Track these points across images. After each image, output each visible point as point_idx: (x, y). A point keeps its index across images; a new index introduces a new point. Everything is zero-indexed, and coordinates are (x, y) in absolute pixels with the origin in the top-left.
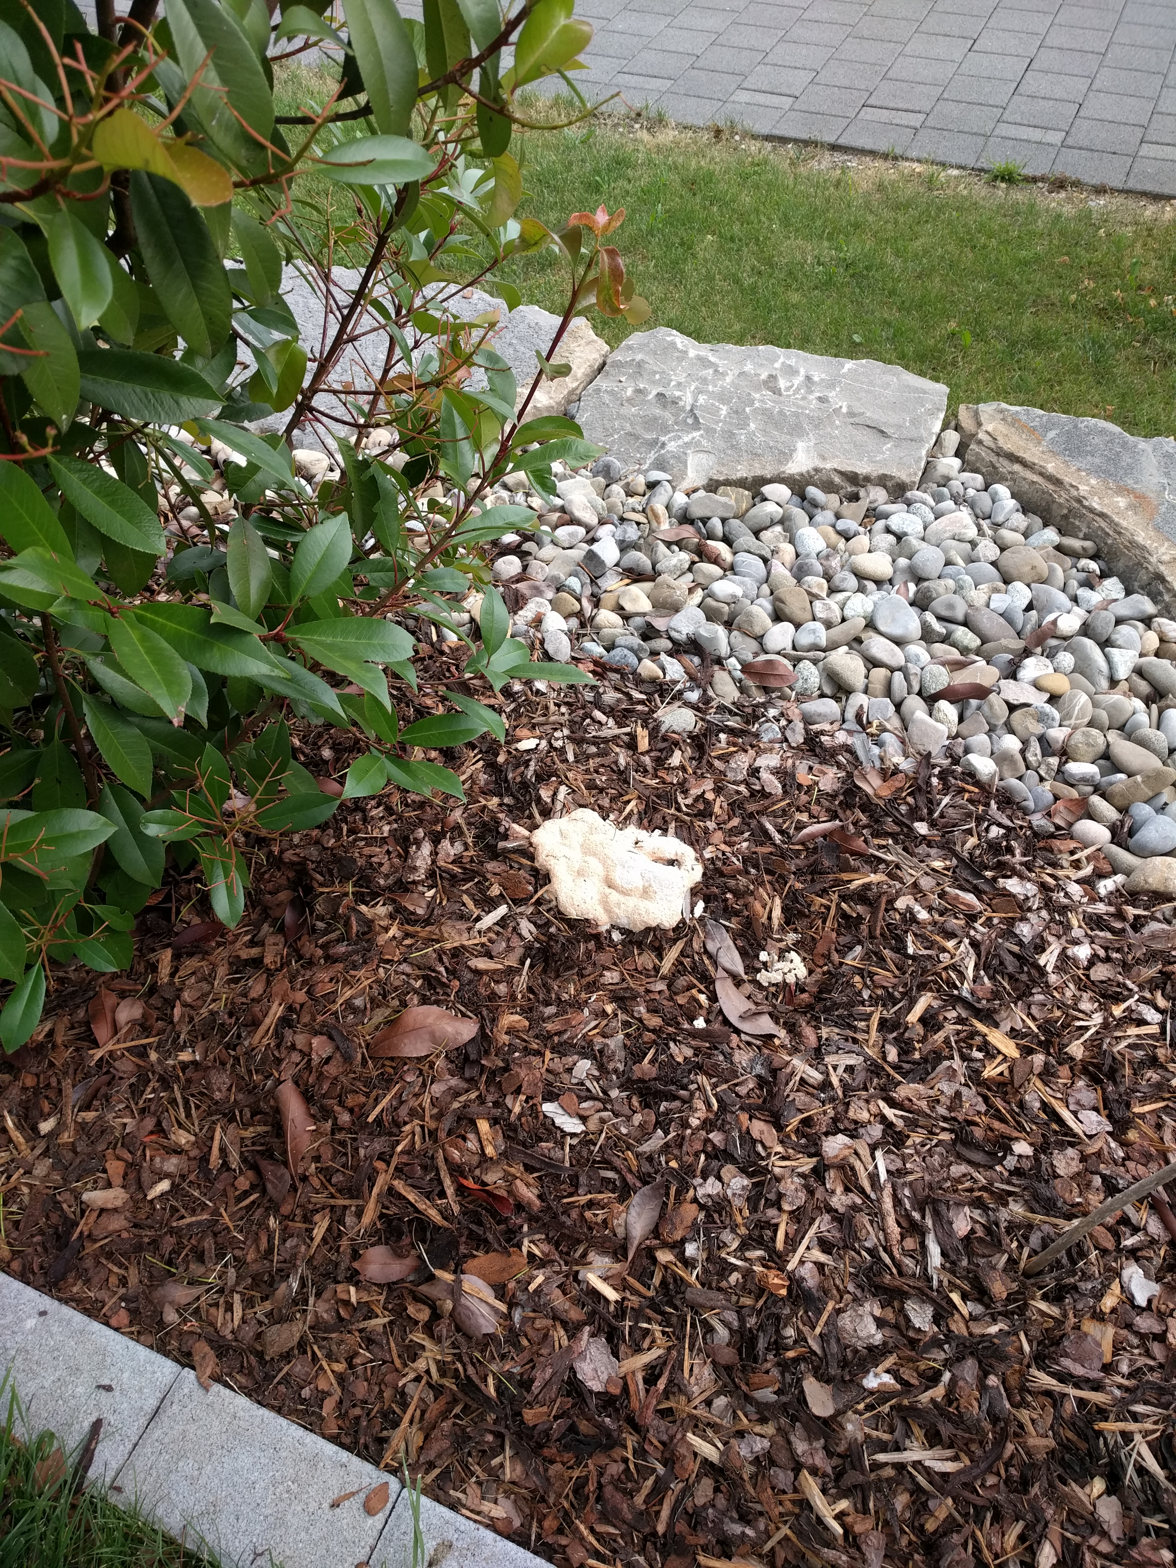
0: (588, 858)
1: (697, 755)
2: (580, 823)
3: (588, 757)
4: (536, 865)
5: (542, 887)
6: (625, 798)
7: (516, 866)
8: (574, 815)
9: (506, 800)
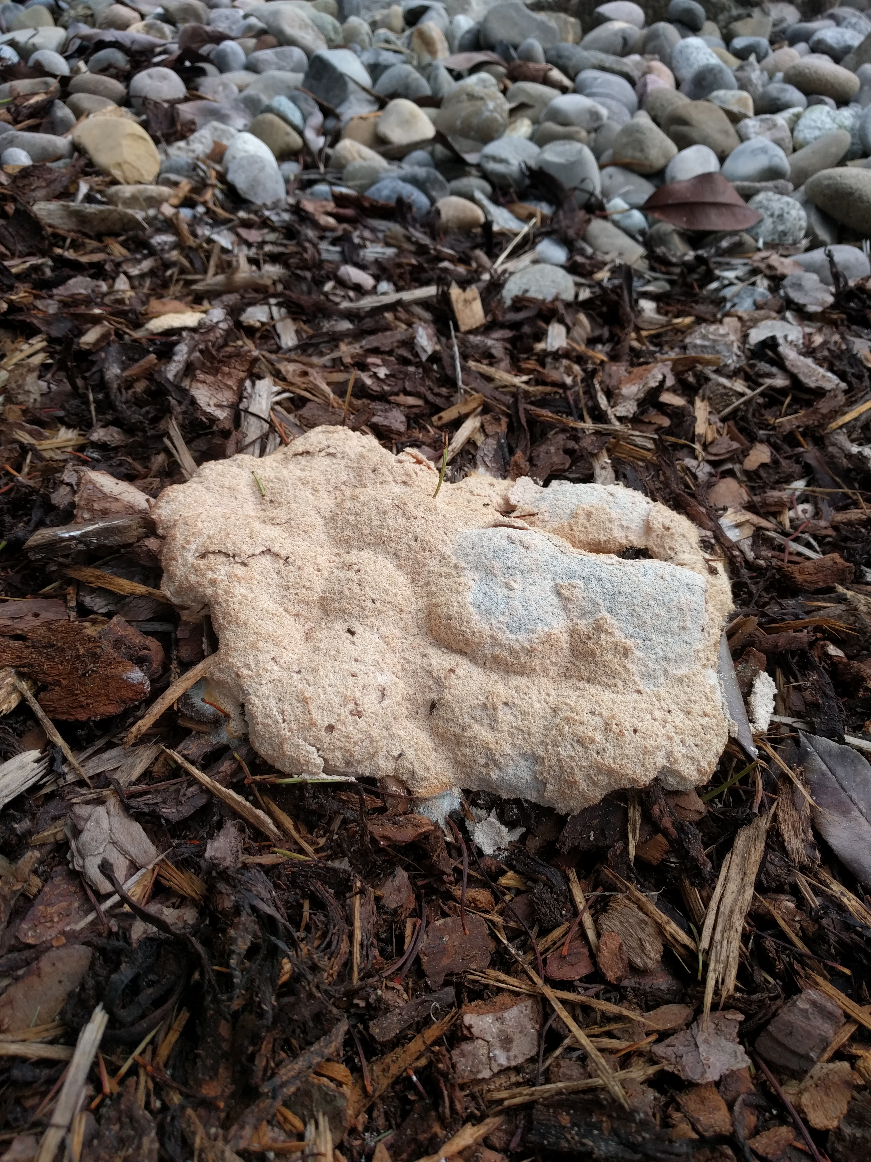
0: (355, 556)
1: (605, 332)
2: (321, 462)
3: (335, 339)
4: (167, 590)
5: (186, 666)
6: (448, 415)
7: (99, 605)
8: (299, 444)
9: (99, 434)
